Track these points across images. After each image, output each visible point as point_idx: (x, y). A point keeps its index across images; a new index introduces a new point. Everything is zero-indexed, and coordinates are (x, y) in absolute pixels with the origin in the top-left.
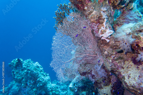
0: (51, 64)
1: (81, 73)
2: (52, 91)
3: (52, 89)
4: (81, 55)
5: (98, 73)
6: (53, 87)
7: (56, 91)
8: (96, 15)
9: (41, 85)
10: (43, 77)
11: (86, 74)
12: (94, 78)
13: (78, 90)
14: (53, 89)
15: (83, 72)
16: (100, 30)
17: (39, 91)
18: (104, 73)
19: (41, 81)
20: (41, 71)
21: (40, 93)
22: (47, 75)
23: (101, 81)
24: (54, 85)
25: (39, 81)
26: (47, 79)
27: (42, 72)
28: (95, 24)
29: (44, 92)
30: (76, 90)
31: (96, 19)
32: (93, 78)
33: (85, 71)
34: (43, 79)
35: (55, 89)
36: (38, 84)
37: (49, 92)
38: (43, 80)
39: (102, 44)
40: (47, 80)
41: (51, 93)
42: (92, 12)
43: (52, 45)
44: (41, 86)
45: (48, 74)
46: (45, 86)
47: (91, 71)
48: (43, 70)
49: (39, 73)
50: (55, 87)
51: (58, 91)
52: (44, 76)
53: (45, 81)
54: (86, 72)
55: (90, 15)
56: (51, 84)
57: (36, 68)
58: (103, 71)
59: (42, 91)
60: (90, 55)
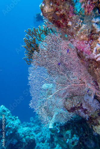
0: (30, 105)
1: (69, 109)
2: (25, 136)
3: (24, 134)
4: (65, 86)
5: (91, 106)
6: (26, 132)
7: (29, 136)
8: (87, 30)
9: (11, 132)
10: (12, 122)
11: (75, 110)
12: (87, 113)
13: (61, 130)
14: (26, 134)
15: (72, 108)
16: (95, 49)
17: (9, 140)
18: (98, 105)
19: (10, 128)
20: (9, 115)
21: (10, 144)
22: (16, 119)
23: (97, 116)
24: (26, 129)
25: (8, 128)
26: (17, 123)
27: (9, 117)
28: (86, 42)
29: (15, 141)
30: (58, 130)
31: (87, 35)
32: (85, 113)
33: (74, 106)
34: (12, 124)
35: (28, 134)
36: (7, 132)
37: (22, 139)
38: (13, 126)
39: (97, 67)
40: (17, 125)
41: (24, 140)
42: (81, 26)
43: (29, 79)
44: (11, 134)
45: (17, 117)
46: (16, 133)
47: (81, 105)
48: (10, 113)
49: (7, 118)
50: (28, 131)
51: (32, 135)
52: (13, 120)
53: (15, 127)
54: (76, 107)
55: (78, 31)
56: (22, 128)
57: (2, 113)
58: (97, 103)
59: (13, 140)
60: (75, 85)
